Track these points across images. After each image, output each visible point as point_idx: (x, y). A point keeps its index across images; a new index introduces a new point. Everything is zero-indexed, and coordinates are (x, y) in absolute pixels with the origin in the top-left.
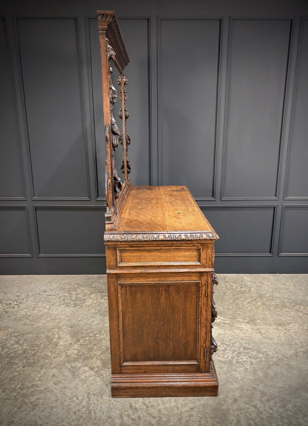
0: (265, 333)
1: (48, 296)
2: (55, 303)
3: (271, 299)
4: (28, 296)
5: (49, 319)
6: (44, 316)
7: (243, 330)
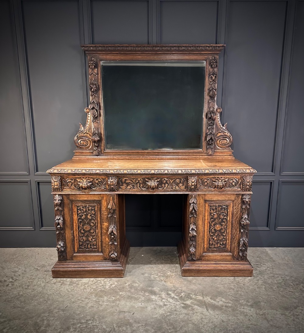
0: (271, 320)
1: (45, 271)
2: (51, 280)
3: (272, 276)
4: (25, 271)
5: (41, 300)
6: (36, 296)
7: (247, 315)
